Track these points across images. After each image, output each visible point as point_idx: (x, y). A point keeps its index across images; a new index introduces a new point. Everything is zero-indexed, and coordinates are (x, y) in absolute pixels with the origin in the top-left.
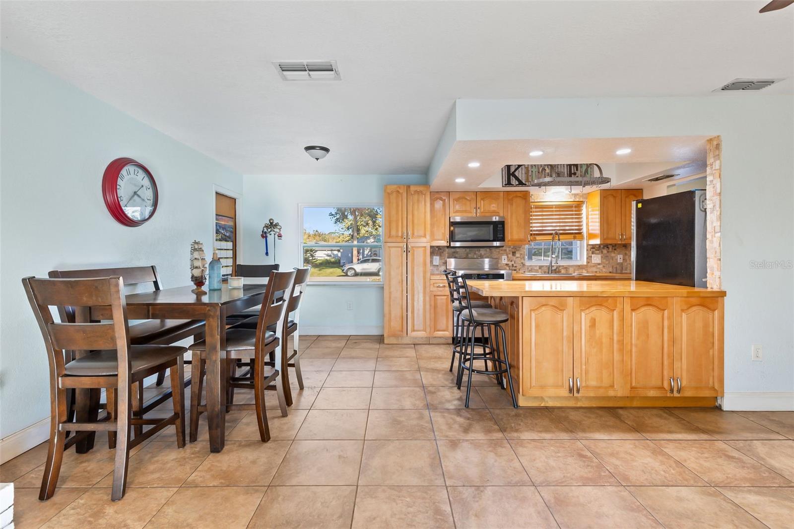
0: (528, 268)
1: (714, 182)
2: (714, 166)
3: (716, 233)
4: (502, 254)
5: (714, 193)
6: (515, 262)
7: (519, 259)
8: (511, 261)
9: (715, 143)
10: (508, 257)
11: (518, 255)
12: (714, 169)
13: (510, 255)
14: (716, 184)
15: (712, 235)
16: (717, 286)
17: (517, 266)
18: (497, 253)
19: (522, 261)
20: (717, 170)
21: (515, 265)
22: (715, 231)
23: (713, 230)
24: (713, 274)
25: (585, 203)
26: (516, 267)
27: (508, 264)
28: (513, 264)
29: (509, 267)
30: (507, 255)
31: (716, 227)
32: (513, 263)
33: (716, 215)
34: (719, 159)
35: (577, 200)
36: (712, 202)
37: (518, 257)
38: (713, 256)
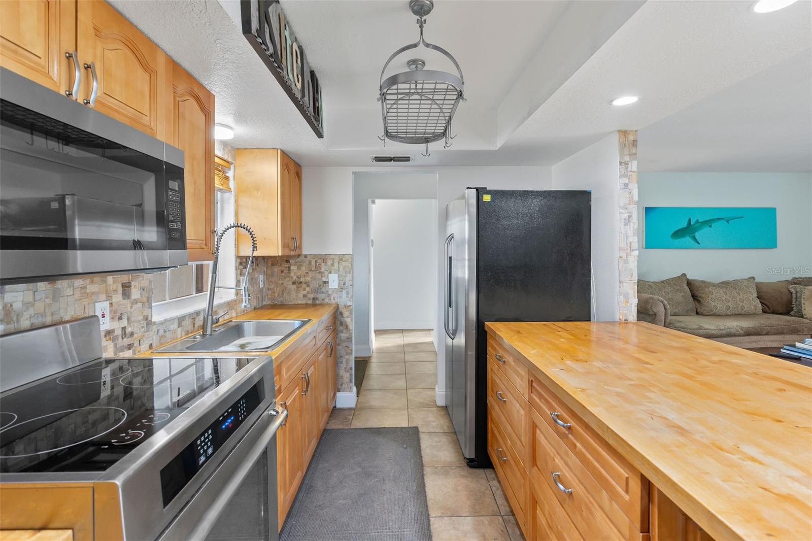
0: (158, 331)
1: (630, 186)
2: (629, 166)
3: (632, 251)
4: (92, 298)
5: (629, 200)
6: (128, 319)
7: (140, 305)
8: (120, 318)
9: (631, 138)
10: (111, 304)
11: (135, 293)
12: (629, 169)
13: (118, 298)
14: (632, 189)
15: (627, 253)
16: (633, 316)
17: (135, 330)
18: (78, 294)
19: (146, 312)
20: (634, 172)
21: (129, 330)
22: (630, 247)
23: (629, 247)
24: (628, 302)
25: (232, 167)
26: (132, 334)
27: (113, 331)
28: (124, 328)
29: (114, 339)
30: (109, 298)
31: (632, 243)
32: (124, 323)
33: (632, 229)
34: (635, 159)
35: (226, 157)
36: (627, 211)
37: (136, 302)
38: (627, 279)
